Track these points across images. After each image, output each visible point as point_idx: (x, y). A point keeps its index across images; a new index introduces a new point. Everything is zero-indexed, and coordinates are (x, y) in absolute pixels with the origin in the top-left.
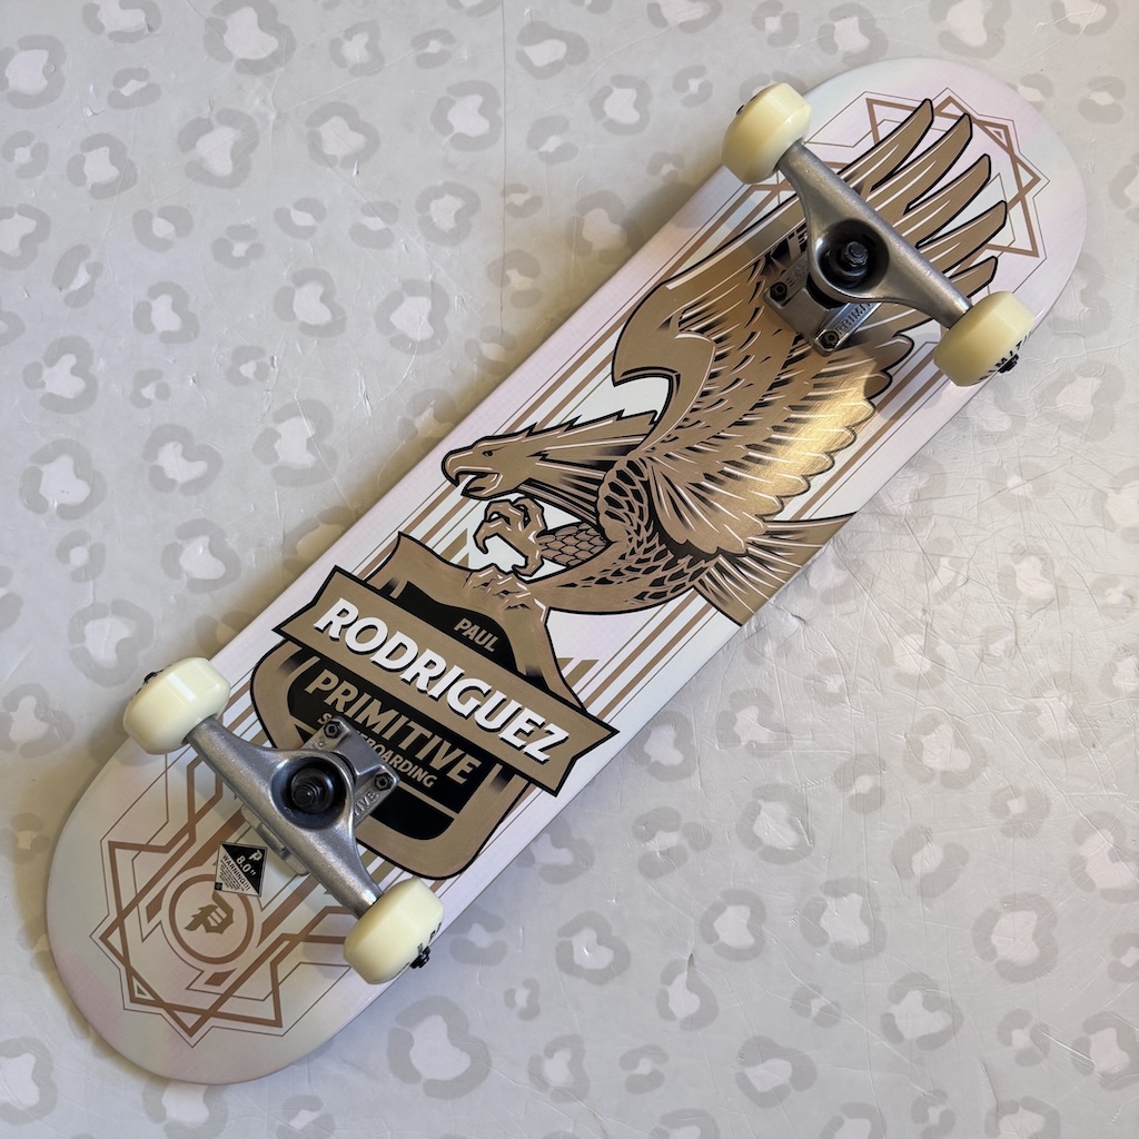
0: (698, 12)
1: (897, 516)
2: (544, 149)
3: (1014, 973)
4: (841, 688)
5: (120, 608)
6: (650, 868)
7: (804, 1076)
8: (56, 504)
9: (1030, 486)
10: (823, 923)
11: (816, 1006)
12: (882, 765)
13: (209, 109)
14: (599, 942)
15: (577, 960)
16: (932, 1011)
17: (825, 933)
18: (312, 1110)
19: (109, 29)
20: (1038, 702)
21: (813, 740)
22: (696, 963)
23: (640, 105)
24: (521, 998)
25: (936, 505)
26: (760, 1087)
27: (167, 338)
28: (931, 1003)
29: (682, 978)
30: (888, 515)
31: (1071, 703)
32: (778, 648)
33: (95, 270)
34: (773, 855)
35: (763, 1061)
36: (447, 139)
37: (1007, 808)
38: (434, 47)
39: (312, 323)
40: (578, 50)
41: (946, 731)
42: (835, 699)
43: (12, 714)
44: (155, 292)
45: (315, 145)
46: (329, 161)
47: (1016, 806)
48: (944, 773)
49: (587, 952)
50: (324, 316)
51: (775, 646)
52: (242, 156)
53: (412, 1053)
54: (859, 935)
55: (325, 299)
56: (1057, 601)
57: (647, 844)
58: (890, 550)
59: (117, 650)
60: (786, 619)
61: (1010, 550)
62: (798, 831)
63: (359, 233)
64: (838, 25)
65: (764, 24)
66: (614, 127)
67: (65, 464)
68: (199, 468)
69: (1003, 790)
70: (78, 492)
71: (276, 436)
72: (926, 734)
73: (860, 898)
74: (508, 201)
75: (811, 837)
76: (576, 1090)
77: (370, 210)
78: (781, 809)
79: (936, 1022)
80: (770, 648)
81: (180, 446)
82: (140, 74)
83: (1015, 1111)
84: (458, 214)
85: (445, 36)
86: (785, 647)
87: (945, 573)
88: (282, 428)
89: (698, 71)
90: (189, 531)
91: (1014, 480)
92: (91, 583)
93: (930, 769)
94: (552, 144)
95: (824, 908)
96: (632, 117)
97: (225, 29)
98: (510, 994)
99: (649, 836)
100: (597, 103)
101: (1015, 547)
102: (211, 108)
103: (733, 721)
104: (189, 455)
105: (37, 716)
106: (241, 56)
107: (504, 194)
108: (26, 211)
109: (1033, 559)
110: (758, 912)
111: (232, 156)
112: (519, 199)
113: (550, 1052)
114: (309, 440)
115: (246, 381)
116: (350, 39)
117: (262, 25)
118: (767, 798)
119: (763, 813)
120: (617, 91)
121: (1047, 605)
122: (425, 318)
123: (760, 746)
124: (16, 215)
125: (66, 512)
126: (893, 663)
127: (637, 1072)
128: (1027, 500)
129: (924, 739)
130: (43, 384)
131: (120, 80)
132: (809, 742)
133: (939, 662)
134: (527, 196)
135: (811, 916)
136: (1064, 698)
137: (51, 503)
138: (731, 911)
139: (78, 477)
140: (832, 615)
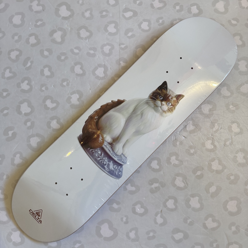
0: (161, 5)
1: (206, 114)
2: (128, 35)
3: (232, 214)
4: (194, 152)
5: (38, 135)
6: (152, 191)
7: (186, 236)
8: (24, 113)
9: (235, 107)
10: (190, 203)
11: (189, 221)
12: (203, 169)
13: (56, 28)
14: (141, 207)
15: (136, 211)
16: (214, 222)
17: (191, 205)
18: (79, 244)
19: (34, 10)
20: (237, 155)
21: (188, 163)
22: (162, 212)
23: (149, 25)
24: (124, 219)
25: (214, 112)
26: (177, 239)
27: (47, 77)
28: (214, 221)
29: (159, 215)
30: (204, 114)
31: (244, 155)
32: (180, 143)
33: (32, 62)
34: (179, 188)
35: (177, 233)
36: (107, 34)
37: (230, 178)
38: (104, 13)
39: (78, 73)
40: (135, 14)
41: (217, 161)
42: (193, 154)
43: (15, 158)
44: (45, 67)
45: (79, 35)
46: (82, 38)
47: (232, 178)
48: (216, 170)
49: (139, 210)
50: (81, 72)
51: (179, 143)
52: (63, 37)
53: (101, 231)
54: (198, 206)
55: (81, 68)
56: (241, 133)
57: (152, 186)
58: (204, 122)
59: (37, 144)
60: (182, 137)
61: (231, 122)
62: (184, 183)
63: (88, 54)
64: (192, 8)
65: (176, 8)
66: (143, 30)
67: (26, 104)
68: (54, 105)
69: (229, 174)
70: (29, 110)
71: (71, 98)
72: (212, 162)
73: (198, 198)
74: (120, 47)
75: (187, 185)
76: (136, 239)
77: (91, 49)
78: (181, 178)
79: (215, 225)
80: (178, 143)
81: (50, 100)
82: (41, 20)
83: (232, 244)
84: (110, 49)
85: (106, 11)
86: (181, 143)
87: (216, 127)
88: (72, 96)
89: (161, 18)
90: (52, 118)
91: (231, 107)
92: (32, 130)
93: (213, 170)
94: (130, 34)
95: (190, 200)
96: (147, 28)
97: (59, 10)
98: (122, 219)
99: (152, 184)
100: (140, 25)
101: (231, 121)
102: (56, 27)
103: (170, 159)
104: (52, 102)
105: (20, 158)
106: (63, 16)
107: (120, 45)
108: (17, 50)
109: (235, 124)
110: (176, 201)
111: (61, 37)
112: (123, 46)
113: (131, 231)
114: (78, 99)
115: (65, 86)
116: (86, 12)
117: (67, 9)
118: (178, 176)
119: (177, 179)
120: (144, 23)
121: (238, 134)
122: (103, 72)
123: (176, 165)
124: (15, 51)
125: (26, 114)
126: (205, 147)
127: (150, 235)
128: (234, 111)
129: (212, 163)
130: (21, 87)
131: (37, 21)
132: (187, 164)
133: (215, 146)
134: (124, 46)
135: (187, 201)
136: (243, 154)
137: (23, 112)
138: (170, 200)
139: (29, 107)
140: (191, 136)
